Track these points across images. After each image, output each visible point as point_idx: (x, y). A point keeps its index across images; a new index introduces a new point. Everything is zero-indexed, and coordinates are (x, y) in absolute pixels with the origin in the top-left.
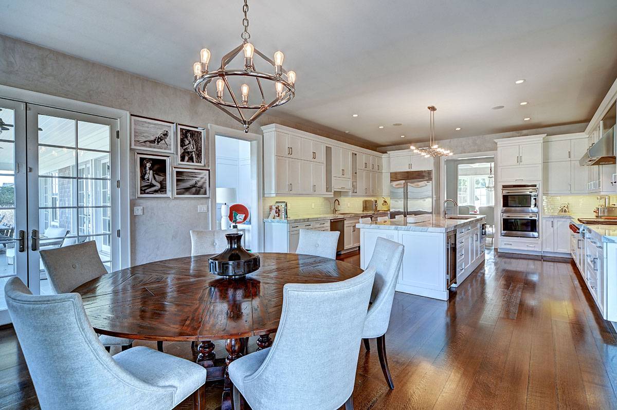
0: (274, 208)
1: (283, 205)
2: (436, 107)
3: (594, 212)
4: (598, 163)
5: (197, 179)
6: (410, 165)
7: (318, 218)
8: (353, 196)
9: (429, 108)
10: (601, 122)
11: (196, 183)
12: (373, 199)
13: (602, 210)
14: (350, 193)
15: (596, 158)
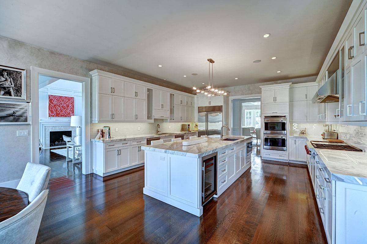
0: (100, 131)
1: (107, 129)
2: (213, 60)
3: (322, 135)
4: (324, 101)
5: (16, 109)
6: (210, 102)
7: (135, 138)
8: (170, 122)
9: (208, 60)
10: (327, 72)
11: (14, 113)
12: (187, 124)
13: (327, 134)
14: (169, 120)
15: (323, 97)
